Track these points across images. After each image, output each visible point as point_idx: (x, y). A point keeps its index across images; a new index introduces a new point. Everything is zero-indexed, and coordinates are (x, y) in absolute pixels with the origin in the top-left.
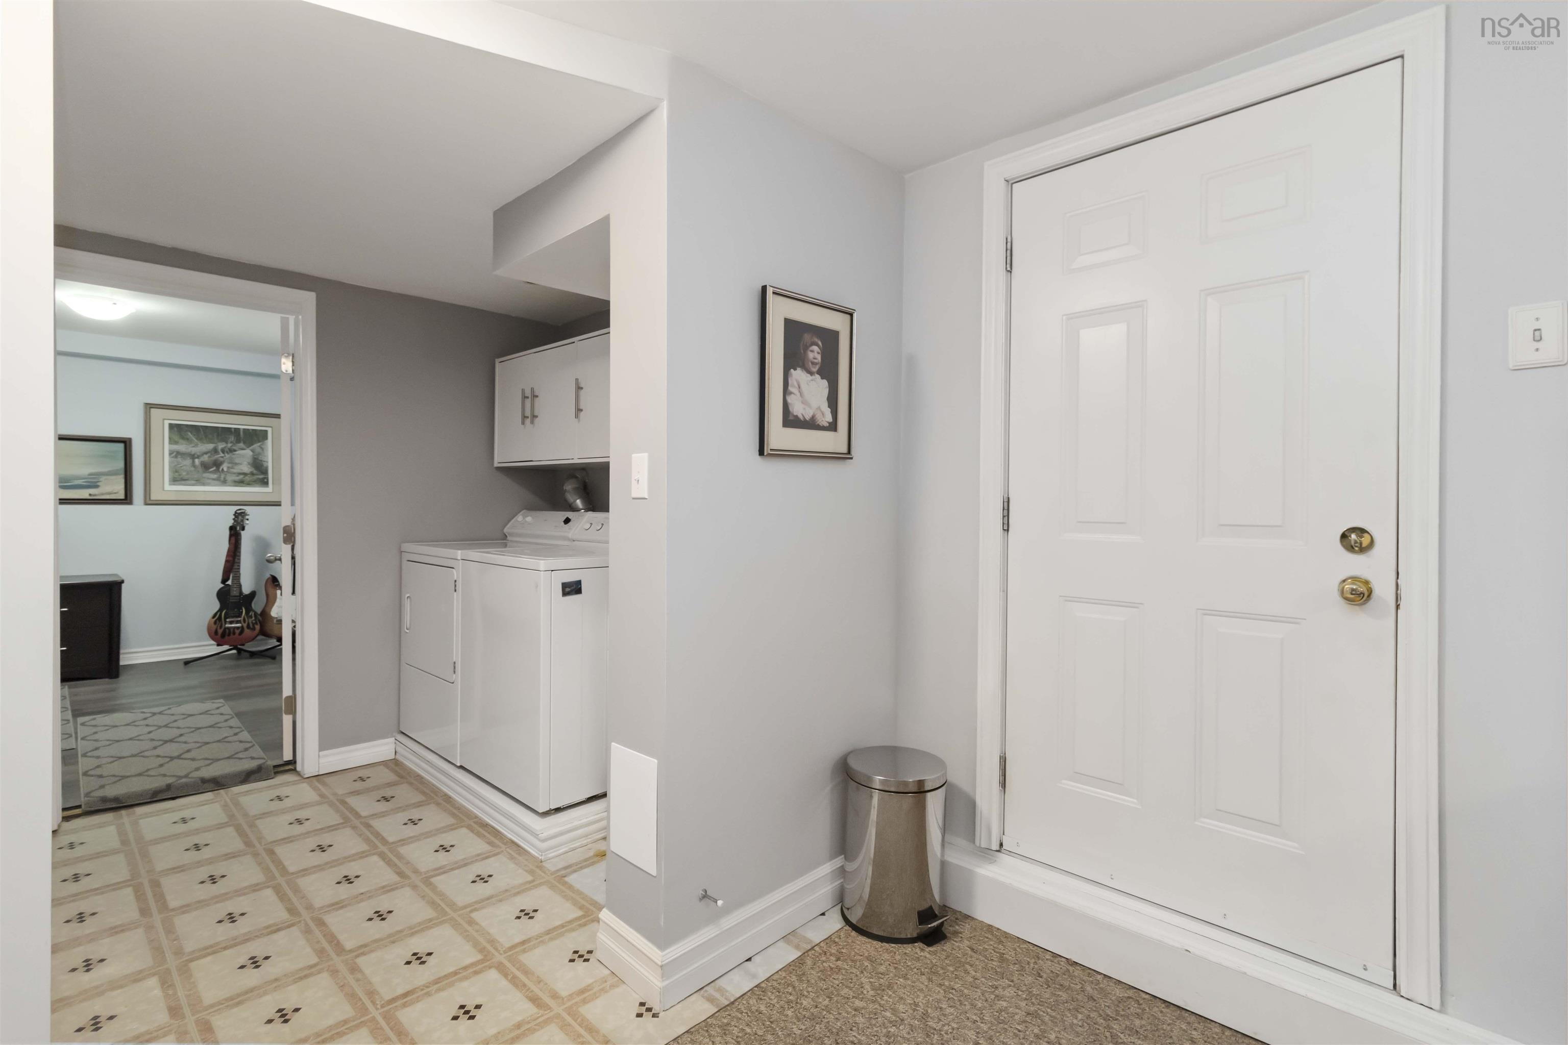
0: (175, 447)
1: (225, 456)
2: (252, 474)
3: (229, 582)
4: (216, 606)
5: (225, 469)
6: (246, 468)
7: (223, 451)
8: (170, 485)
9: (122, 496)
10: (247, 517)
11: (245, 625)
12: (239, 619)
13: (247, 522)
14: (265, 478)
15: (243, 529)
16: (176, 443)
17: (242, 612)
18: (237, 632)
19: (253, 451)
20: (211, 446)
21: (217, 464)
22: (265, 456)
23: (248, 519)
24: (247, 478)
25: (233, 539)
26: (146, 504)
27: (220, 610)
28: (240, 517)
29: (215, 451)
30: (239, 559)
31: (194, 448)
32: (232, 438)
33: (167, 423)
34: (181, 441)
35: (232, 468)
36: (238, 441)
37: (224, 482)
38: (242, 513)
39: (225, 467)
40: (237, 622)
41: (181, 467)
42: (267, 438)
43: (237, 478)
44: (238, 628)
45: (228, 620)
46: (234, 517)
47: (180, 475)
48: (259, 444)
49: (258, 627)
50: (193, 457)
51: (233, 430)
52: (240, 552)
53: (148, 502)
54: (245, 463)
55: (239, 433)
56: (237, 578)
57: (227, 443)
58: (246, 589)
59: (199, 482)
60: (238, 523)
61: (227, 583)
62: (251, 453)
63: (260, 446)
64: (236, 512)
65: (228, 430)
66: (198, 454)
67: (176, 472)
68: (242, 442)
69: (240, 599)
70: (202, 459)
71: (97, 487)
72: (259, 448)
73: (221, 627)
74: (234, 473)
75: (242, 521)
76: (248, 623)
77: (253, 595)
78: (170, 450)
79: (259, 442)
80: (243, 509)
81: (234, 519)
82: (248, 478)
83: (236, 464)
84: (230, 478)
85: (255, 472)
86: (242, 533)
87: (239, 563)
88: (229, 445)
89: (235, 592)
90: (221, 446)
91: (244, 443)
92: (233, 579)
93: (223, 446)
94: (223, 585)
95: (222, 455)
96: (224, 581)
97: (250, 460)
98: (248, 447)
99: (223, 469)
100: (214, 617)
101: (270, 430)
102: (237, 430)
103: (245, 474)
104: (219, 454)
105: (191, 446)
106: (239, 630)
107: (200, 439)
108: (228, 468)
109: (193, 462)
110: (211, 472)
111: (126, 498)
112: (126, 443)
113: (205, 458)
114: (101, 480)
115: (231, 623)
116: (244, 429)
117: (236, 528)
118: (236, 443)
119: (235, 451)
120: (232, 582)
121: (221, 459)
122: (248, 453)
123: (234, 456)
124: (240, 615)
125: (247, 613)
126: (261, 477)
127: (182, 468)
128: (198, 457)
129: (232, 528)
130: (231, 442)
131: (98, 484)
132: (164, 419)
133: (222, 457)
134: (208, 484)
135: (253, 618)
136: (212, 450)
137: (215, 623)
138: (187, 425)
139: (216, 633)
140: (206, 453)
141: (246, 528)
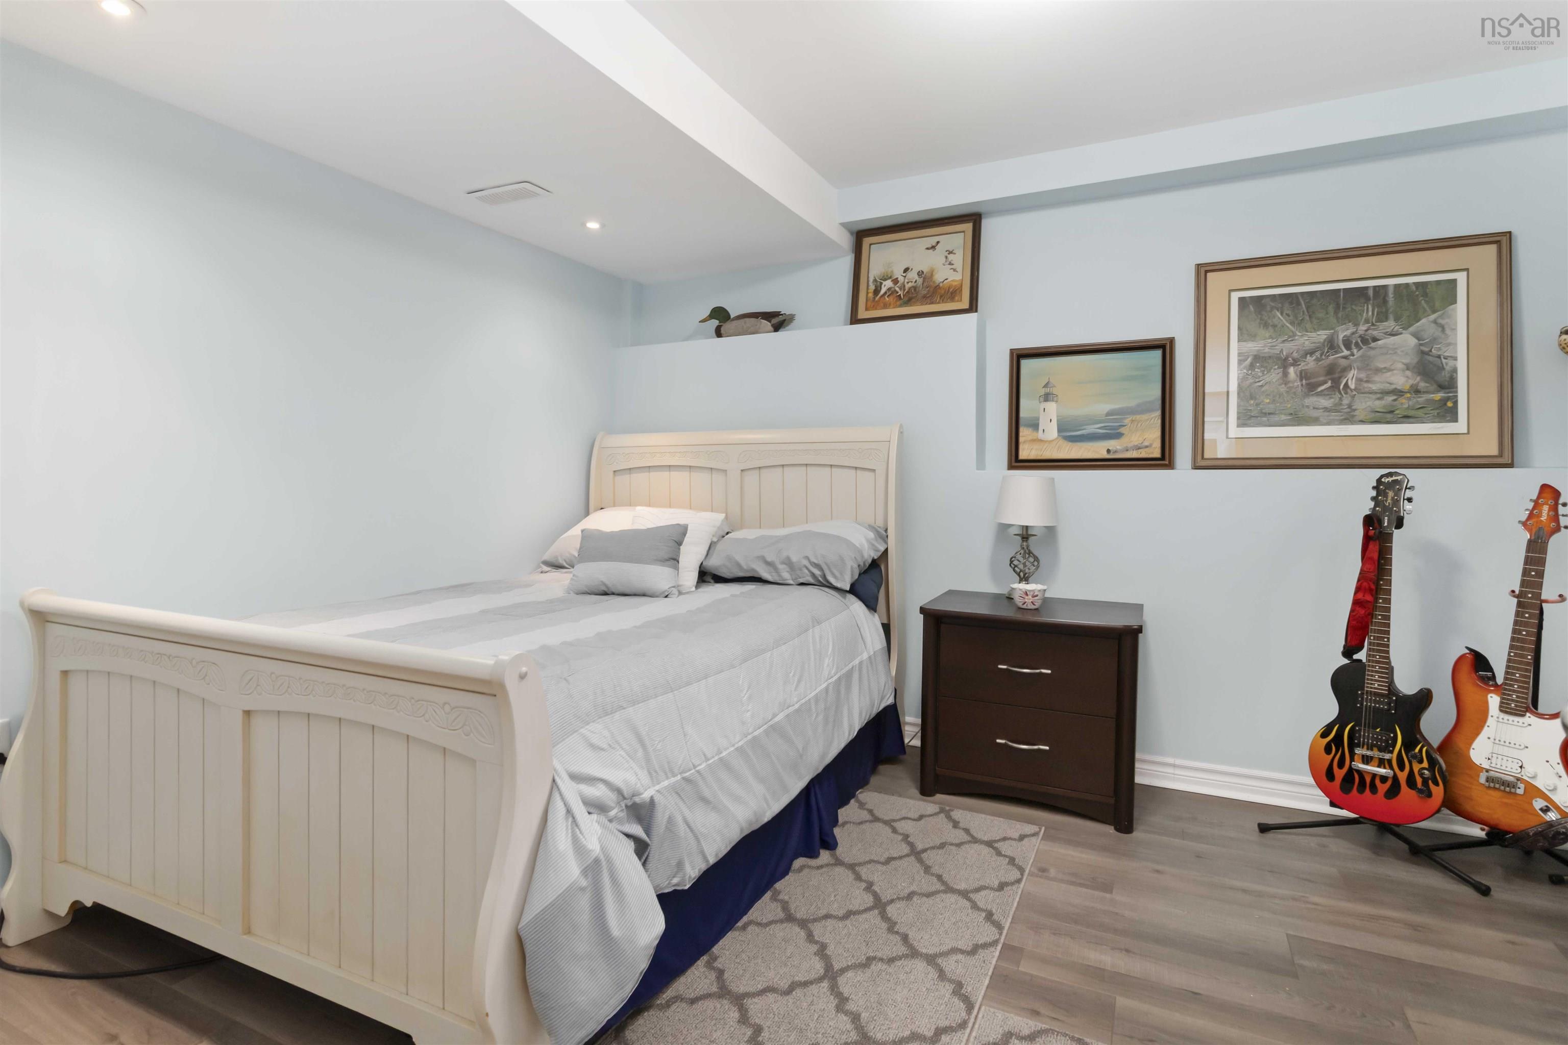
0: (1253, 347)
1: (1353, 355)
2: (1417, 391)
3: (1362, 656)
4: (1330, 709)
5: (1352, 385)
6: (1401, 380)
7: (1347, 344)
8: (1239, 426)
9: (1157, 453)
10: (1409, 494)
11: (1403, 776)
12: (1387, 756)
13: (1408, 506)
14: (1448, 399)
15: (1399, 524)
16: (1253, 337)
17: (1395, 739)
18: (1382, 788)
19: (1416, 335)
20: (1322, 335)
21: (1334, 374)
22: (1449, 344)
23: (1410, 500)
24: (1402, 400)
25: (1374, 548)
26: (1196, 467)
27: (1341, 720)
28: (1391, 494)
29: (1331, 345)
30: (1388, 601)
31: (1287, 345)
32: (1369, 311)
33: (1235, 296)
34: (1262, 332)
35: (1367, 382)
36: (1382, 317)
37: (1349, 418)
38: (1396, 482)
39: (1351, 379)
40: (1381, 763)
41: (1262, 386)
42: (1454, 301)
43: (1379, 405)
44: (1384, 779)
45: (1358, 751)
46: (1374, 493)
47: (1257, 405)
48: (1433, 317)
49: (1438, 791)
50: (1284, 363)
51: (1371, 293)
52: (1389, 582)
53: (1201, 463)
54: (1400, 366)
55: (1386, 294)
56: (1382, 648)
57: (1356, 325)
58: (1406, 684)
59: (1298, 419)
60: (1385, 509)
61: (1355, 657)
62: (1413, 341)
63: (1435, 322)
64: (1379, 481)
65: (1361, 292)
66: (1295, 355)
67: (1252, 397)
68: (1391, 317)
69: (1389, 704)
70: (1302, 366)
71: (1118, 436)
72: (1433, 325)
73: (1341, 764)
74: (1372, 392)
75: (1396, 502)
76: (1411, 774)
77: (1424, 699)
78: (1240, 354)
79: (1434, 312)
80: (1401, 474)
81: (1373, 499)
82: (1404, 403)
83: (1378, 371)
84: (1363, 405)
85: (1422, 385)
86: (1397, 533)
87: (1388, 610)
88: (1362, 328)
89: (1374, 683)
90: (1343, 332)
91: (1397, 319)
92: (1369, 650)
93: (1348, 333)
94: (1346, 661)
95: (1346, 353)
96: (1348, 652)
97: (1412, 359)
98: (1405, 329)
99: (1346, 385)
100: (1324, 735)
101: (1461, 277)
102: (1380, 291)
103: (1399, 393)
104: (1337, 352)
105: (1280, 340)
106: (1389, 783)
107: (1299, 323)
108: (1359, 380)
109: (1285, 374)
110: (1319, 394)
111: (1163, 457)
112: (1165, 348)
113: (1310, 363)
114: (1126, 421)
115: (1367, 760)
116: (1397, 286)
117: (1380, 522)
118: (1379, 320)
119: (1375, 340)
120: (1368, 655)
121: (1344, 363)
122: (1407, 340)
123: (1372, 353)
124: (1388, 747)
125: (1409, 745)
126: (1439, 396)
127: (1264, 389)
128: (1295, 363)
129: (1369, 521)
130: (1367, 321)
131: (1122, 430)
132: (1230, 291)
133: (1345, 357)
134: (1315, 421)
135: (1425, 764)
136: (1323, 344)
137: (1328, 749)
138: (1273, 297)
139: (1330, 774)
140: (1311, 353)
141: (1406, 521)
